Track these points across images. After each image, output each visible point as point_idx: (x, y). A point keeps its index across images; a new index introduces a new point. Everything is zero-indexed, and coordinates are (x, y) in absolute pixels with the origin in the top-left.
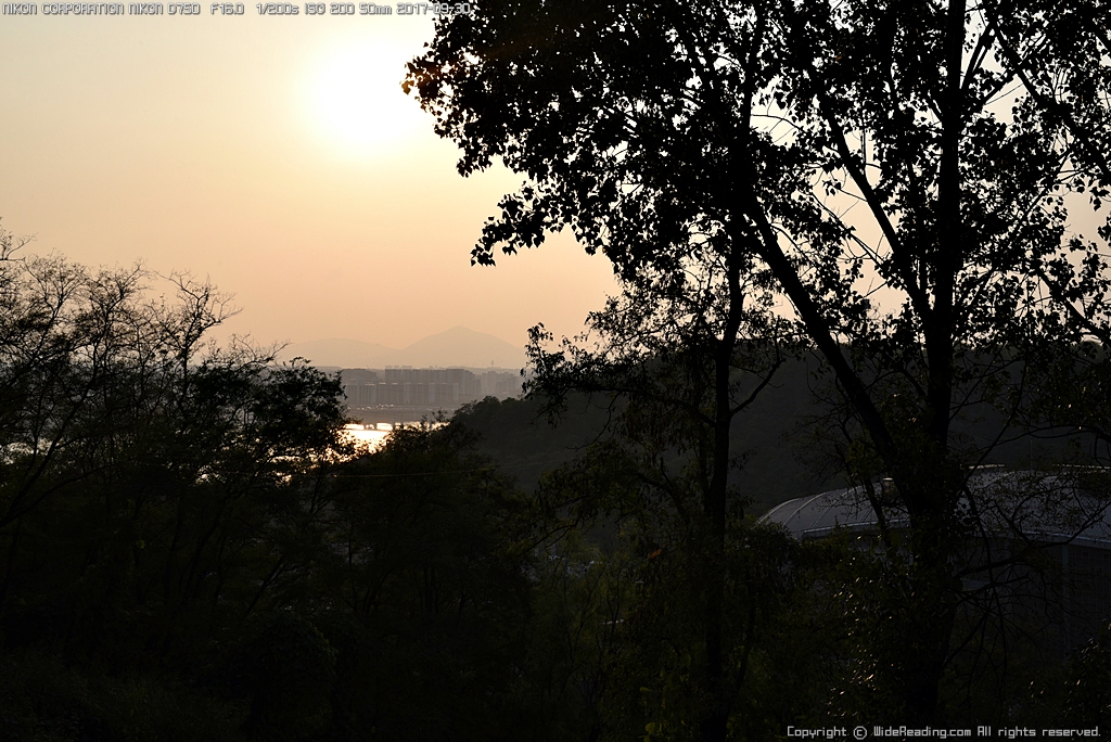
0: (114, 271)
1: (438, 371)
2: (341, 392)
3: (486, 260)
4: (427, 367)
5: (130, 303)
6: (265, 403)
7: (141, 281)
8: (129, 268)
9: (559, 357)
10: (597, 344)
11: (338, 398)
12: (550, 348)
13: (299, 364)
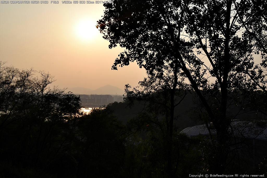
0: (26, 70)
1: (103, 95)
2: (80, 100)
3: (115, 68)
4: (101, 94)
5: (29, 78)
6: (62, 102)
7: (32, 73)
8: (29, 69)
9: (132, 92)
10: (141, 89)
11: (79, 101)
12: (130, 90)
13: (70, 93)
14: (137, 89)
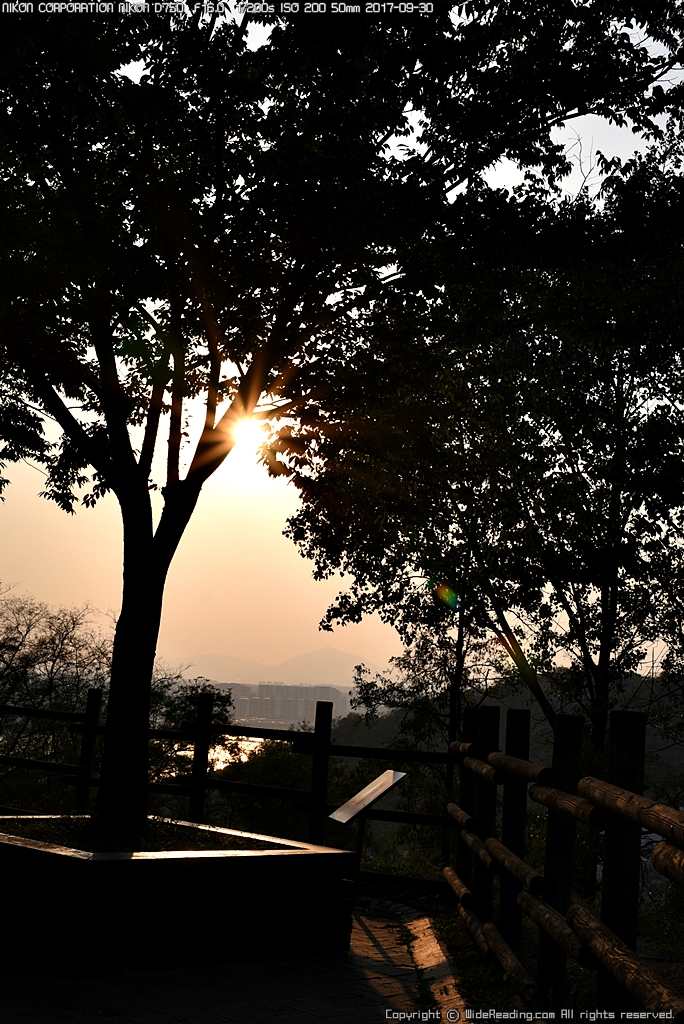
1: (307, 688)
2: (231, 704)
3: (328, 628)
4: (297, 684)
7: (88, 617)
8: (80, 607)
9: (373, 685)
11: (228, 708)
12: (367, 678)
13: (201, 682)
14: (387, 677)
